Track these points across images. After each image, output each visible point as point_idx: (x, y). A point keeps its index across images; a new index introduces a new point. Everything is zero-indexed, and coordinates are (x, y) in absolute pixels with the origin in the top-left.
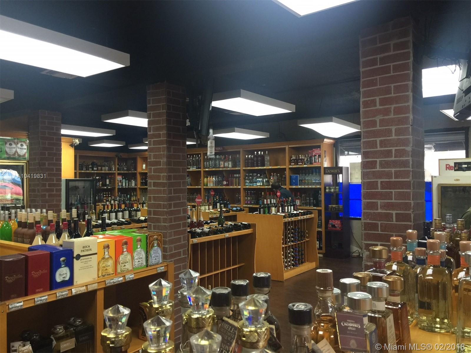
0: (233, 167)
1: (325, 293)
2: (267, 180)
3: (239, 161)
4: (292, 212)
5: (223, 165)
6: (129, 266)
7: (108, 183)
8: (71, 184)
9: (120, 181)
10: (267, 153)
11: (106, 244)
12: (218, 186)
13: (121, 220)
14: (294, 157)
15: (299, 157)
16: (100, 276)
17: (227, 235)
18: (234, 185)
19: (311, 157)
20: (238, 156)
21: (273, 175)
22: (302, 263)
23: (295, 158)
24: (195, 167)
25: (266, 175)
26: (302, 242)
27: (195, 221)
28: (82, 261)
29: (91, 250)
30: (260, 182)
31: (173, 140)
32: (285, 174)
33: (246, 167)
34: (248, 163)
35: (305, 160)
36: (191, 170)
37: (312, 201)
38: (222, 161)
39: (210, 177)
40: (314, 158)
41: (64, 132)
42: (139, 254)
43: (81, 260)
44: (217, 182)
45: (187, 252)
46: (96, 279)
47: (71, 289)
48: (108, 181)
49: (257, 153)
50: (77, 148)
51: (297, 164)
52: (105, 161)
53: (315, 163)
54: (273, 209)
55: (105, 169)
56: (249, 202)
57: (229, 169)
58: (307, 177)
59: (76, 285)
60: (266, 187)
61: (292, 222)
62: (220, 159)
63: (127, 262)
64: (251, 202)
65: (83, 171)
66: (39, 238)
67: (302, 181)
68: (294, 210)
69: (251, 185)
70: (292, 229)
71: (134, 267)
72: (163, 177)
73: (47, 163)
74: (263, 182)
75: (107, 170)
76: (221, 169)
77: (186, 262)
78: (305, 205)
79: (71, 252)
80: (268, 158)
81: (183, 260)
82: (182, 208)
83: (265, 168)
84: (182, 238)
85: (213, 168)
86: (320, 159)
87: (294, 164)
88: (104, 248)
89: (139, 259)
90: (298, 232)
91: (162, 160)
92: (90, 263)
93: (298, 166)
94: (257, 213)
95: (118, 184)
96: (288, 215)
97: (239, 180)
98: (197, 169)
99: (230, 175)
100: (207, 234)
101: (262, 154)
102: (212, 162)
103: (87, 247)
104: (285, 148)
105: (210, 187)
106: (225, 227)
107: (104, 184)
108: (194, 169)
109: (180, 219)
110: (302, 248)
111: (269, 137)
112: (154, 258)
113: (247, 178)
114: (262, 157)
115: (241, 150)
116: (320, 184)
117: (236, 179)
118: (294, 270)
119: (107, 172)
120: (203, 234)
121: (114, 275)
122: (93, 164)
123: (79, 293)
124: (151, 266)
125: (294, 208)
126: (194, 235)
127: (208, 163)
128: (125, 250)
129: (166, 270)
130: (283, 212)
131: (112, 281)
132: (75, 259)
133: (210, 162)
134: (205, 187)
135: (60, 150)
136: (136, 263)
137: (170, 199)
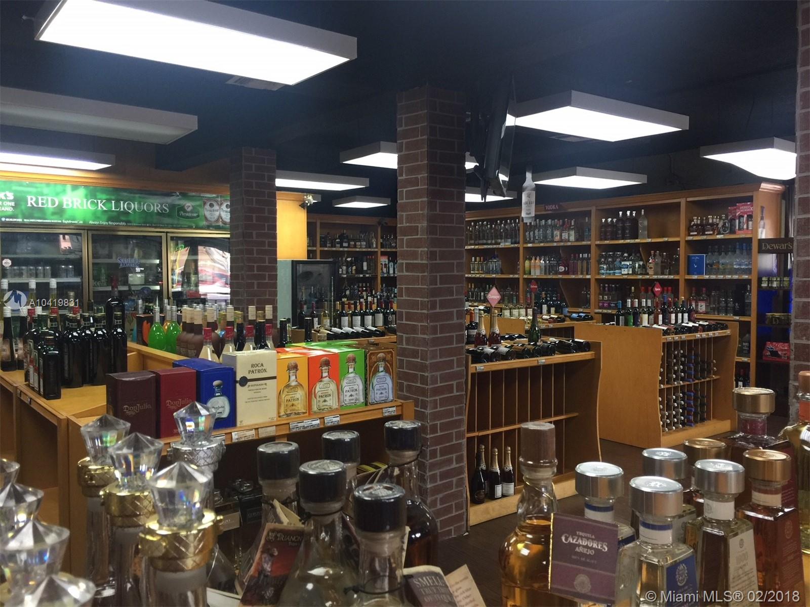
0: (577, 240)
1: (535, 471)
2: (641, 263)
3: (590, 230)
4: (683, 324)
5: (558, 237)
6: (332, 402)
7: (365, 268)
8: (301, 269)
9: (385, 264)
10: (643, 212)
11: (292, 362)
12: (549, 274)
13: (370, 328)
14: (696, 221)
15: (707, 219)
16: (282, 414)
17: (543, 360)
18: (579, 273)
19: (732, 221)
20: (587, 220)
21: (655, 255)
22: (703, 420)
23: (699, 222)
24: (510, 240)
25: (641, 255)
26: (703, 380)
27: (484, 333)
28: (251, 388)
29: (265, 370)
30: (627, 268)
31: (441, 189)
32: (677, 253)
33: (601, 240)
34: (606, 232)
35: (720, 226)
36: (502, 245)
37: (731, 305)
38: (558, 230)
39: (536, 259)
40: (737, 221)
41: (280, 182)
42: (352, 382)
43: (249, 386)
44: (548, 267)
45: (464, 386)
46: (275, 419)
47: (231, 433)
48: (365, 264)
49: (625, 214)
50: (311, 210)
51: (704, 234)
52: (361, 232)
53: (740, 232)
54: (645, 317)
55: (361, 245)
56: (605, 305)
57: (569, 244)
58: (723, 258)
59: (241, 427)
60: (640, 277)
61: (683, 342)
62: (554, 227)
63: (330, 395)
64: (609, 304)
65: (326, 249)
66: (209, 349)
67: (711, 266)
68: (690, 320)
69: (610, 274)
70: (683, 355)
71: (343, 404)
72: (421, 254)
73: (254, 233)
74: (634, 268)
75: (364, 247)
76: (555, 244)
77: (462, 403)
78: (716, 313)
79: (232, 372)
80: (646, 223)
81: (457, 400)
82: (455, 310)
83: (637, 241)
84: (455, 361)
85: (541, 242)
86: (750, 223)
87: (696, 233)
88: (289, 369)
89: (352, 391)
90: (696, 363)
91: (420, 225)
92: (263, 393)
93: (704, 237)
94: (613, 324)
95: (382, 269)
96: (675, 329)
97: (588, 264)
98: (512, 244)
99: (572, 255)
100: (505, 357)
101: (634, 215)
102: (539, 231)
103: (259, 365)
104: (680, 203)
105: (536, 277)
106: (539, 346)
107: (360, 270)
108: (506, 244)
109: (452, 328)
110: (702, 392)
111: (646, 182)
112: (379, 392)
113: (603, 260)
114: (634, 221)
115: (593, 209)
116: (749, 271)
117: (582, 262)
118: (685, 432)
119: (364, 250)
120: (497, 356)
121: (307, 414)
122: (342, 237)
123: (243, 439)
124: (372, 404)
125: (689, 316)
126: (479, 357)
127: (532, 233)
128: (325, 374)
129: (400, 413)
130: (664, 323)
131: (301, 424)
132: (238, 385)
133: (536, 232)
134: (525, 276)
135: (274, 212)
136: (347, 398)
137: (434, 293)
